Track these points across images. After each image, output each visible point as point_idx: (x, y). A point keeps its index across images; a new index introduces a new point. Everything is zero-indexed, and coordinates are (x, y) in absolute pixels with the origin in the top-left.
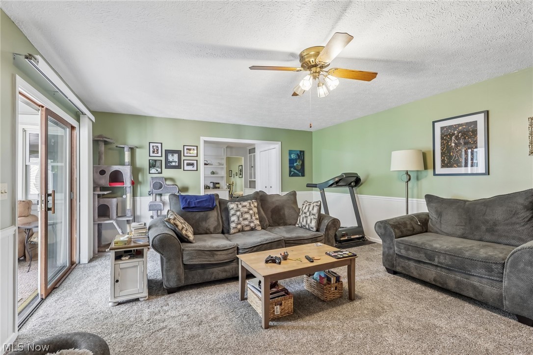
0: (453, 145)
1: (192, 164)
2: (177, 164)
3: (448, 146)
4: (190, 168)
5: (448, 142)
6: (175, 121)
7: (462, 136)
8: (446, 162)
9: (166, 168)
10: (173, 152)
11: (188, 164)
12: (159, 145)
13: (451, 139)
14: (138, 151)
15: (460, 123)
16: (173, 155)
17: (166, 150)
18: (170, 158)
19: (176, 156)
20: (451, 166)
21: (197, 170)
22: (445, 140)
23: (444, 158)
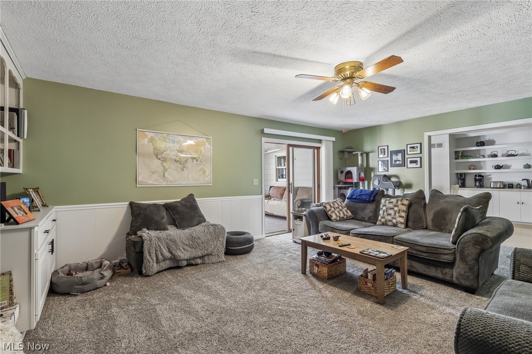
1: (416, 162)
2: (400, 162)
4: (414, 165)
6: (399, 124)
9: (391, 166)
10: (396, 152)
11: (411, 162)
12: (386, 148)
14: (371, 155)
16: (397, 155)
17: (391, 152)
18: (395, 158)
19: (400, 155)
21: (421, 167)
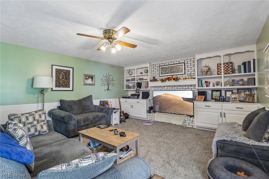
0: (61, 78)
3: (59, 78)
5: (59, 76)
7: (64, 75)
8: (58, 85)
13: (60, 75)
15: (64, 69)
20: (60, 87)
22: (58, 75)
23: (57, 83)
